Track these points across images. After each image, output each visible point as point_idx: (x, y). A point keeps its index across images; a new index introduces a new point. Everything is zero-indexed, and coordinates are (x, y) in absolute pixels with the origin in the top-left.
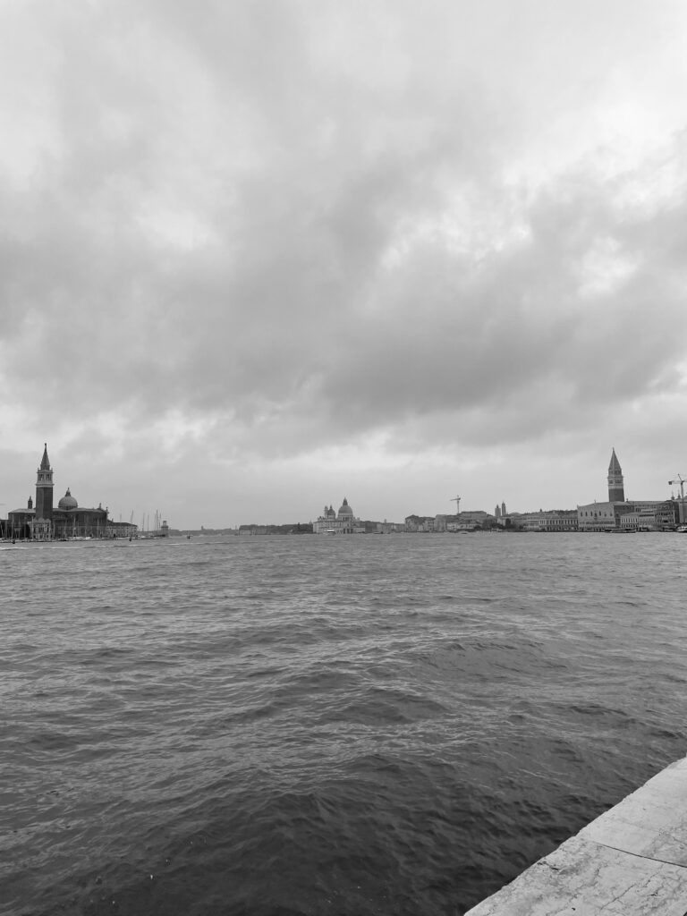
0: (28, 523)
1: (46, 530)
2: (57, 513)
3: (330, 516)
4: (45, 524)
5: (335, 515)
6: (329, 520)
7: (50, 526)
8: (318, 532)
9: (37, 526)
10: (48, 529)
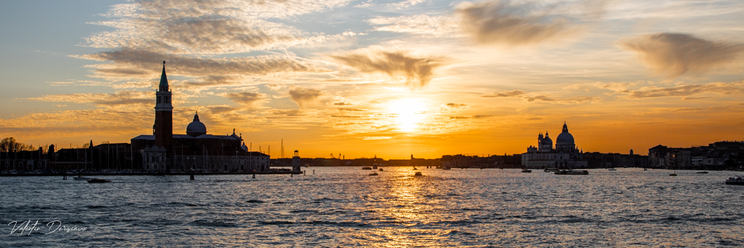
0: (143, 151)
3: (545, 146)
4: (160, 152)
5: (552, 144)
6: (543, 151)
7: (165, 154)
8: (527, 165)
9: (150, 154)
10: (163, 158)
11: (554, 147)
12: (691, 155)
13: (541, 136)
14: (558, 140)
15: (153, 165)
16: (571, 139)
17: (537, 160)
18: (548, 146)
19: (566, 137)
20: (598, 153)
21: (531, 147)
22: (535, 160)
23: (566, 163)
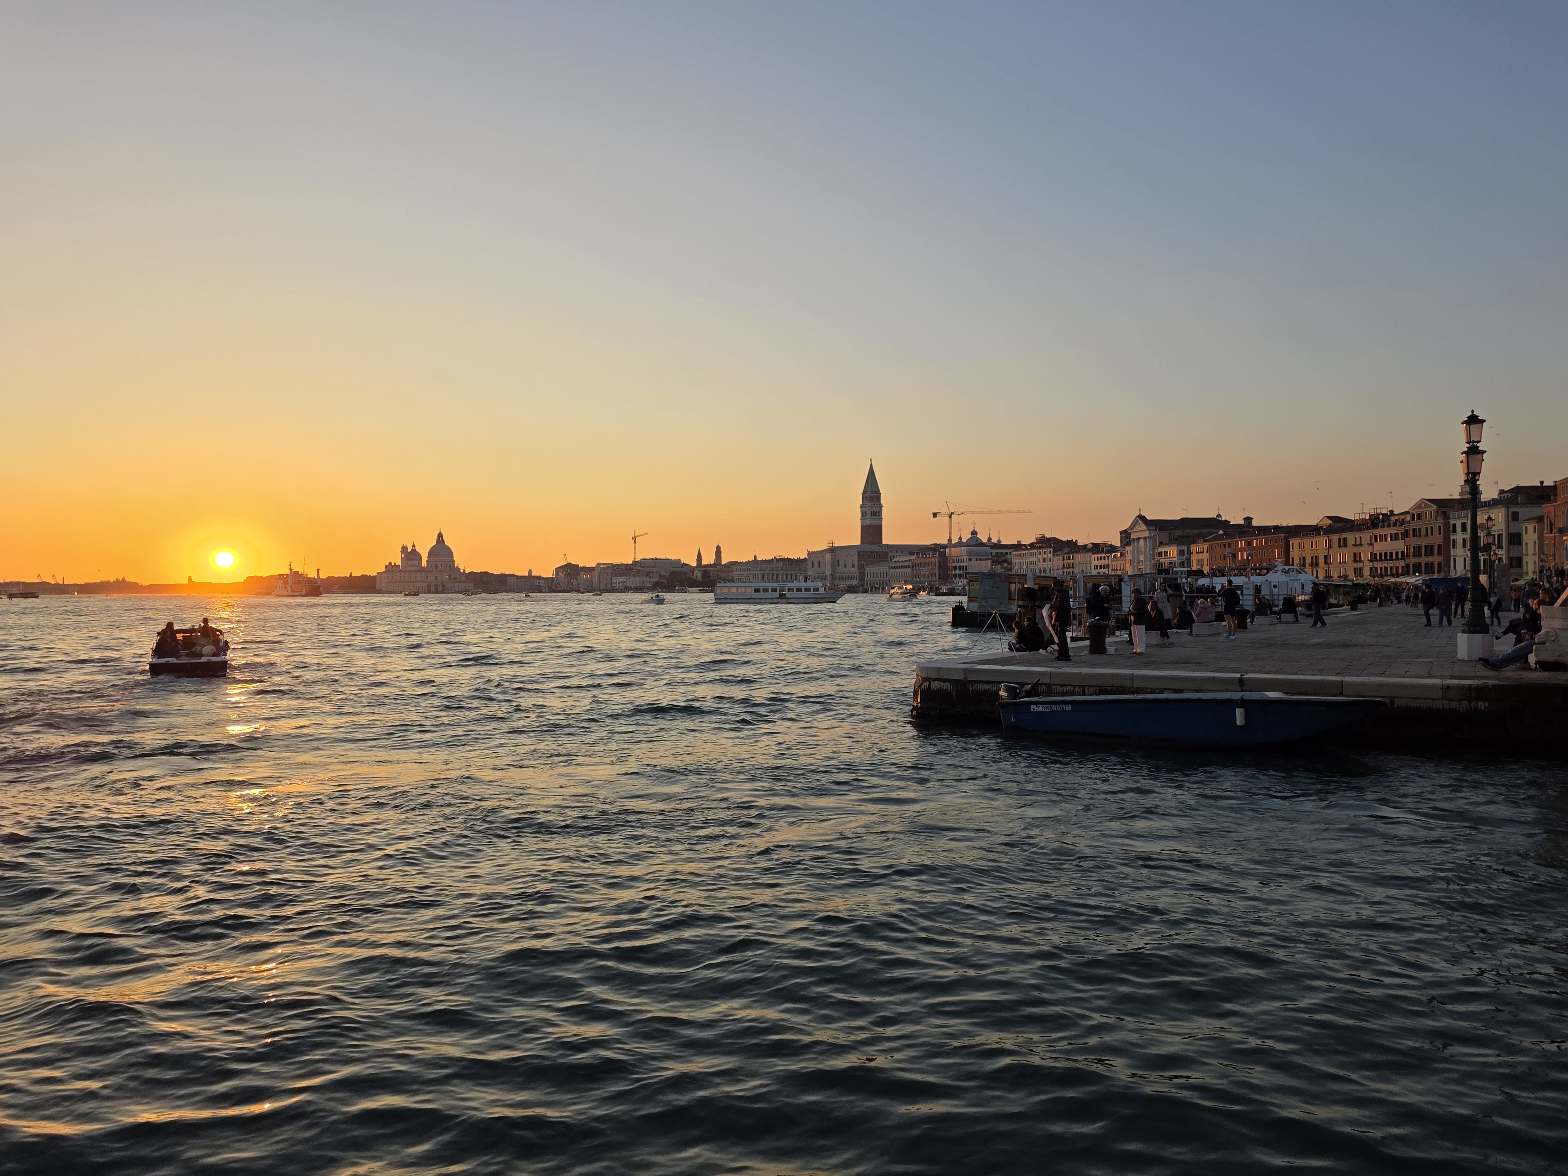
3: (410, 563)
5: (421, 560)
6: (408, 569)
8: (384, 589)
11: (424, 563)
12: (613, 575)
13: (404, 549)
14: (431, 554)
16: (449, 553)
17: (400, 582)
18: (415, 563)
19: (441, 550)
20: (487, 573)
21: (390, 563)
22: (396, 582)
23: (444, 586)
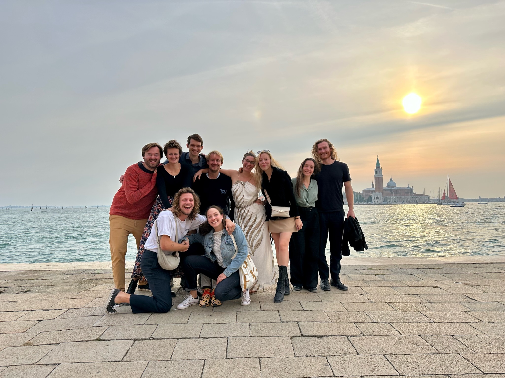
0: (371, 195)
1: (380, 198)
2: (386, 190)
4: (379, 195)
7: (382, 196)
9: (375, 196)
10: (381, 198)
15: (377, 201)
